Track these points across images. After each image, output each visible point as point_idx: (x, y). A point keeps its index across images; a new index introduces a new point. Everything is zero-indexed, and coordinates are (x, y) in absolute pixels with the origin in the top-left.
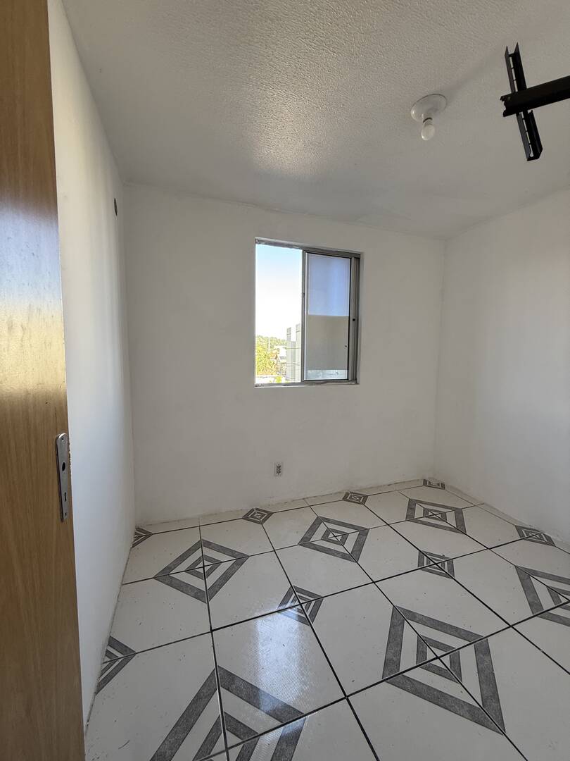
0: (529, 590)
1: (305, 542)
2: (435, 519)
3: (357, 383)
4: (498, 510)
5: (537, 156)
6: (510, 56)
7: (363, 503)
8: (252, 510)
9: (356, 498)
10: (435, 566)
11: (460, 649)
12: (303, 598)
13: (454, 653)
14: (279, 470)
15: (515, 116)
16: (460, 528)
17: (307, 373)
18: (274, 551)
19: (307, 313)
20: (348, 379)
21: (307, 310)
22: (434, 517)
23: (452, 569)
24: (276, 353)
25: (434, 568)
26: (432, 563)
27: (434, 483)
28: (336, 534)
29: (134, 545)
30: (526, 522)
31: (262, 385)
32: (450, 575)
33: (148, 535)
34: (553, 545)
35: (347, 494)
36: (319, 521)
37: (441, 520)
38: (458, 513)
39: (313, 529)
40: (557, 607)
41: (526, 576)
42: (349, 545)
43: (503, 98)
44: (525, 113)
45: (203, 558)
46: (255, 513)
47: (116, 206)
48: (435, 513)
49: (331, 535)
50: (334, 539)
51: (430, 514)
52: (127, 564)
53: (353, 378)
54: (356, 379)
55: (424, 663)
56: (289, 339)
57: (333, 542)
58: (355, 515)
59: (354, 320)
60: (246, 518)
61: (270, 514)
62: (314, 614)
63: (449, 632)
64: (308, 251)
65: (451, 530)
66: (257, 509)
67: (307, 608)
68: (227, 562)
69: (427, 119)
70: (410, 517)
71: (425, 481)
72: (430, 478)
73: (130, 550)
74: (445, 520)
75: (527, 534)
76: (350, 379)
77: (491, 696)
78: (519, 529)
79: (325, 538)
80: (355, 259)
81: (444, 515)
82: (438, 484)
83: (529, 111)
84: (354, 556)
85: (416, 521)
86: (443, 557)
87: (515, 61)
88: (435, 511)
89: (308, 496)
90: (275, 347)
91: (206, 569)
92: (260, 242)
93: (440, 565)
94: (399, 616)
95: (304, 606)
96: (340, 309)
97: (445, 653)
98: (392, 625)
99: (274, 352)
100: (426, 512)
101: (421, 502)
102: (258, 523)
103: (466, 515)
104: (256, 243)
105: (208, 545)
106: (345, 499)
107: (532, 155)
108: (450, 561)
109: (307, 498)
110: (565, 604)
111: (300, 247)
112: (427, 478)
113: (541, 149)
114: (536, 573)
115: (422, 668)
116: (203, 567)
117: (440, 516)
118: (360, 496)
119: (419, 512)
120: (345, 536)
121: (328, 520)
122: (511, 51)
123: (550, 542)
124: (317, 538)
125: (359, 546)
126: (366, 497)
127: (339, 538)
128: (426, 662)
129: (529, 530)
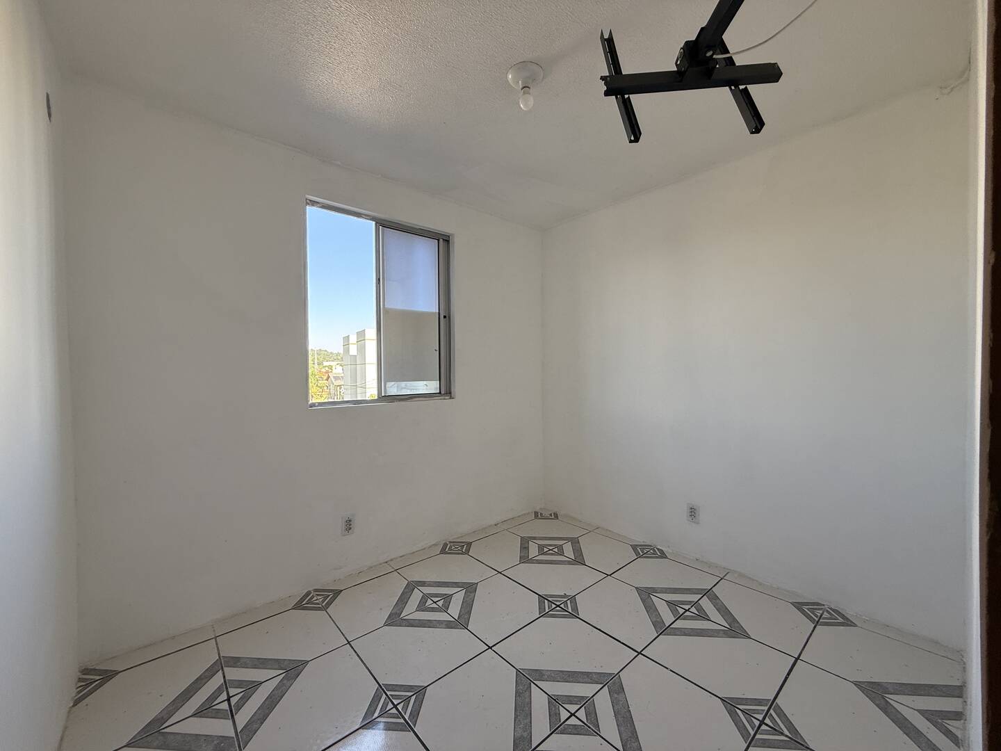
0: (651, 609)
1: (395, 619)
2: (552, 554)
3: (451, 398)
4: (613, 532)
5: (637, 140)
6: (606, 40)
7: (467, 552)
8: (308, 593)
9: (458, 547)
10: (558, 608)
11: (594, 696)
12: (397, 697)
13: (587, 703)
14: (349, 525)
15: (614, 97)
16: (579, 560)
17: (385, 386)
18: (349, 643)
19: (384, 305)
20: (440, 393)
21: (384, 302)
22: (551, 552)
23: (575, 608)
24: (327, 372)
25: (558, 611)
26: (554, 606)
27: (546, 514)
28: (435, 599)
29: (76, 703)
30: (640, 539)
31: (321, 404)
32: (574, 615)
33: (108, 676)
34: (666, 557)
35: (445, 545)
36: (411, 587)
37: (558, 554)
38: (575, 542)
39: (403, 600)
40: (677, 619)
41: (646, 594)
42: (455, 610)
43: (603, 78)
44: (623, 97)
45: (226, 684)
46: (313, 597)
47: (49, 107)
48: (551, 548)
49: (429, 602)
50: (434, 605)
51: (546, 550)
52: (62, 739)
53: (447, 391)
54: (450, 393)
55: (559, 727)
56: (347, 350)
57: (433, 610)
58: (459, 569)
59: (445, 317)
60: (299, 606)
61: (337, 593)
62: (415, 715)
63: (581, 680)
64: (382, 224)
65: (569, 563)
66: (316, 590)
67: (405, 708)
68: (269, 679)
69: (524, 87)
70: (525, 559)
71: (536, 513)
72: (541, 509)
73: (69, 712)
74: (562, 554)
75: (643, 551)
76: (443, 392)
77: (630, 737)
78: (634, 547)
79: (422, 607)
80: (444, 241)
81: (560, 548)
82: (551, 515)
83: (626, 96)
84: (461, 622)
85: (531, 561)
86: (565, 596)
87: (609, 45)
88: (550, 545)
89: (393, 557)
90: (326, 364)
91: (234, 701)
92: (313, 203)
93: (562, 606)
94: (524, 679)
95: (400, 707)
96: (427, 303)
97: (579, 706)
98: (518, 694)
99: (323, 370)
100: (541, 548)
101: (535, 538)
102: (319, 609)
103: (583, 543)
104: (307, 204)
105: (235, 662)
106: (443, 552)
107: (632, 138)
108: (573, 599)
109: (392, 560)
110: (683, 614)
111: (373, 219)
112: (537, 509)
113: (640, 134)
114: (654, 590)
115: (557, 733)
116: (228, 700)
117: (556, 550)
118: (462, 544)
119: (533, 551)
120: (448, 598)
121: (423, 584)
122: (606, 36)
123: (663, 555)
124: (410, 611)
125: (467, 607)
126: (469, 544)
127: (440, 603)
128: (561, 725)
129: (643, 546)
